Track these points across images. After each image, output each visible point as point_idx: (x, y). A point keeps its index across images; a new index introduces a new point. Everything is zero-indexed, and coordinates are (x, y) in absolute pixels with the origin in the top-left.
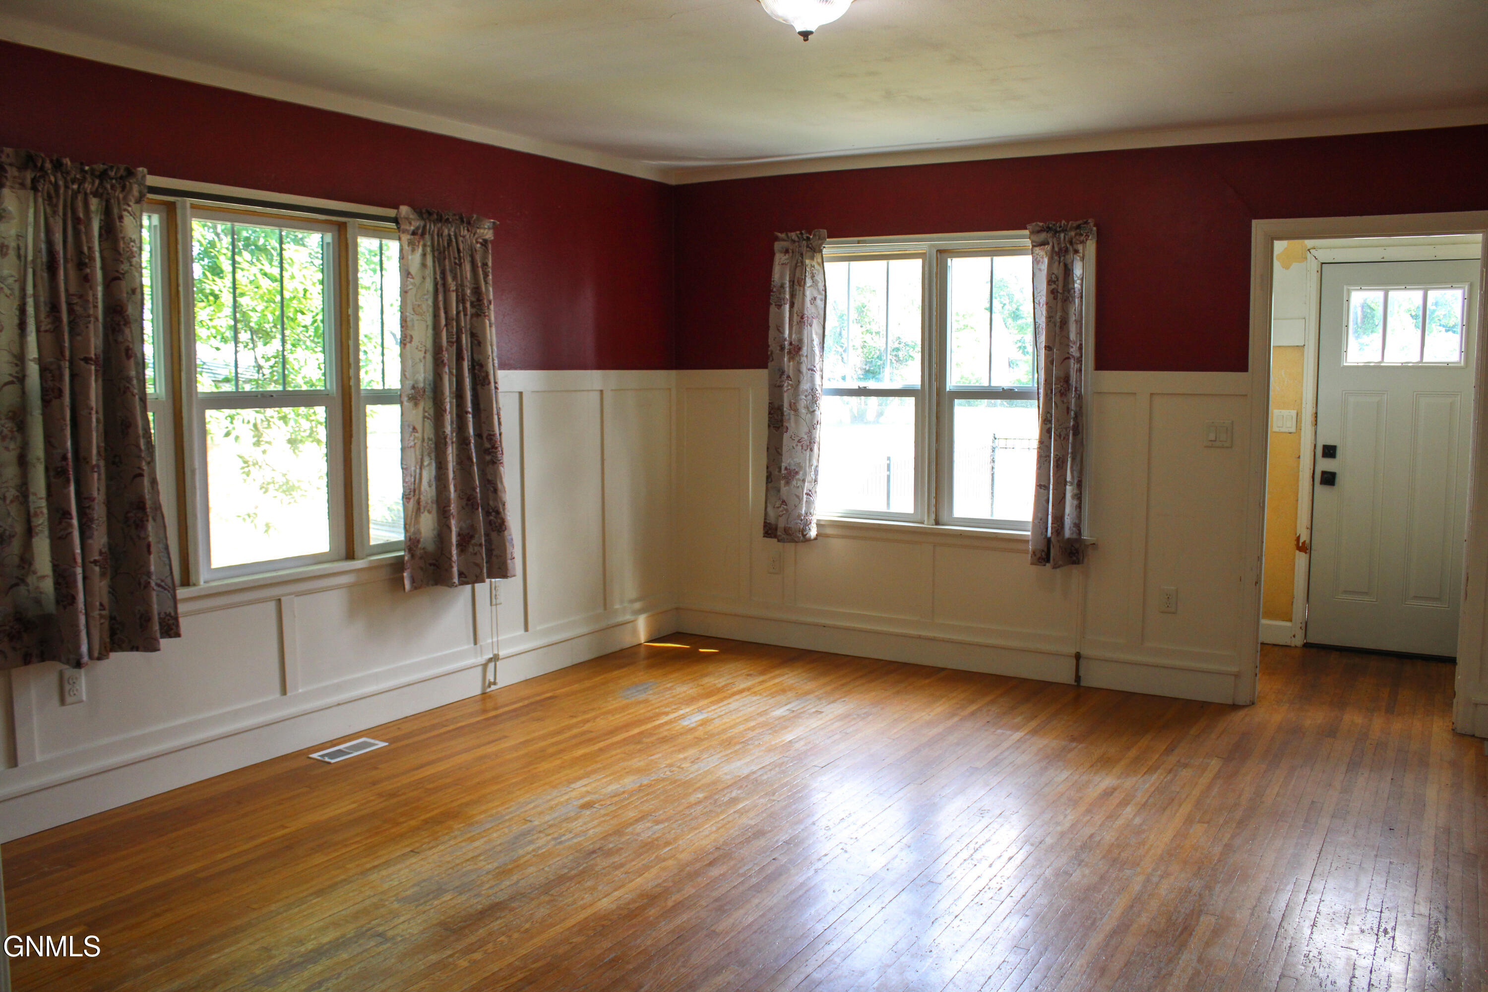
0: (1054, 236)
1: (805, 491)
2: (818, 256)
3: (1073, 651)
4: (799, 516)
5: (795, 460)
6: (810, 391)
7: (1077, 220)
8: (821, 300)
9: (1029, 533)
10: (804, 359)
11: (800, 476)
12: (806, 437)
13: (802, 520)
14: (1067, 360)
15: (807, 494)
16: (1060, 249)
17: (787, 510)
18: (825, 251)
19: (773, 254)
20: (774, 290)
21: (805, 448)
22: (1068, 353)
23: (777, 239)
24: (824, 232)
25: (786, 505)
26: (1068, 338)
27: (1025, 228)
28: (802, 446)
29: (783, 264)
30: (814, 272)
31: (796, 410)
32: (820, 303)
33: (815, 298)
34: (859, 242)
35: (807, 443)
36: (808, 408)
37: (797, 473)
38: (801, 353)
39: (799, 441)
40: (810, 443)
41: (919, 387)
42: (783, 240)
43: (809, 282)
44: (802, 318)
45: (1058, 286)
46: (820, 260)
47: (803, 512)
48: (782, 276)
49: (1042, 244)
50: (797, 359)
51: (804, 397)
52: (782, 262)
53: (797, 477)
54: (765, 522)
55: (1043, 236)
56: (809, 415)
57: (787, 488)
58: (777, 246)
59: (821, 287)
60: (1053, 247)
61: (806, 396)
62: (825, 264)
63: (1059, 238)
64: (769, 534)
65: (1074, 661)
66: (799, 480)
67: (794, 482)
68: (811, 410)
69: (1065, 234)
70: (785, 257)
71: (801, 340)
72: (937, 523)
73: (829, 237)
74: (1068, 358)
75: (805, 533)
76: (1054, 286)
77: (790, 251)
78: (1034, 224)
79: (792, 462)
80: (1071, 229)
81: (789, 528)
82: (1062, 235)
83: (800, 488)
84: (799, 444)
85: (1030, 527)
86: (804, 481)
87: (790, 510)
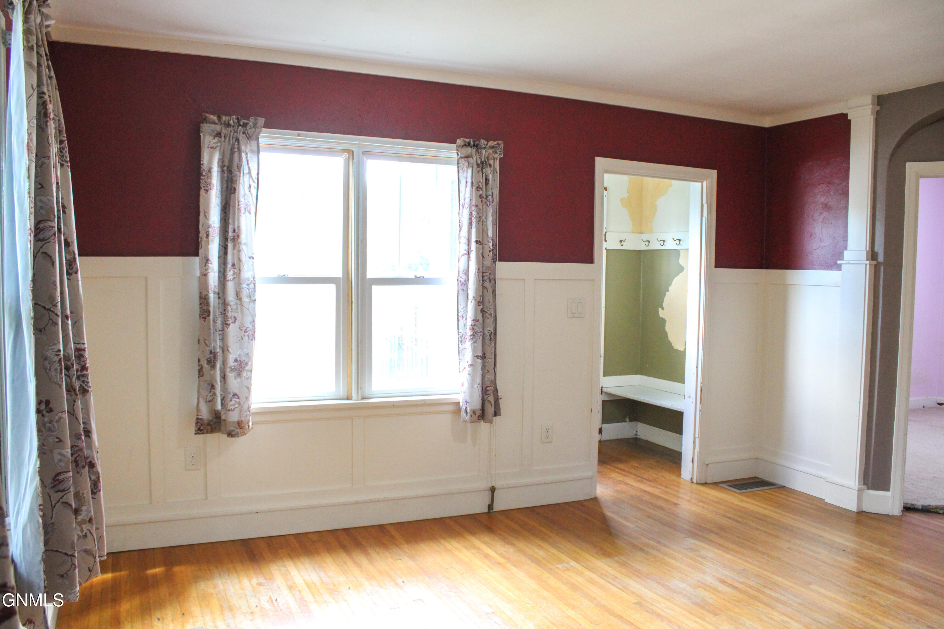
0: (477, 151)
2: (254, 143)
5: (244, 350)
6: (252, 279)
8: (255, 188)
10: (243, 247)
12: (250, 326)
16: (482, 163)
17: (239, 403)
18: (261, 140)
19: (201, 136)
20: (204, 174)
23: (205, 120)
24: (262, 121)
25: (239, 398)
28: (248, 336)
29: (212, 148)
30: (249, 159)
32: (254, 191)
33: (250, 186)
36: (250, 297)
37: (247, 364)
38: (239, 240)
39: (246, 332)
41: (341, 276)
42: (214, 123)
43: (246, 169)
44: (239, 205)
45: (483, 192)
46: (255, 148)
48: (210, 161)
49: (467, 157)
50: (237, 246)
51: (246, 286)
52: (210, 146)
53: (247, 368)
54: (197, 419)
55: (469, 150)
56: (252, 304)
57: (239, 380)
58: (205, 128)
60: (476, 160)
61: (248, 285)
62: (261, 154)
63: (481, 153)
64: (201, 430)
65: (489, 493)
66: (248, 370)
67: (244, 374)
68: (254, 299)
69: (486, 151)
70: (214, 141)
71: (239, 228)
72: (363, 398)
77: (223, 135)
78: (462, 139)
79: (242, 353)
80: (489, 147)
81: (242, 421)
82: (484, 151)
87: (242, 404)
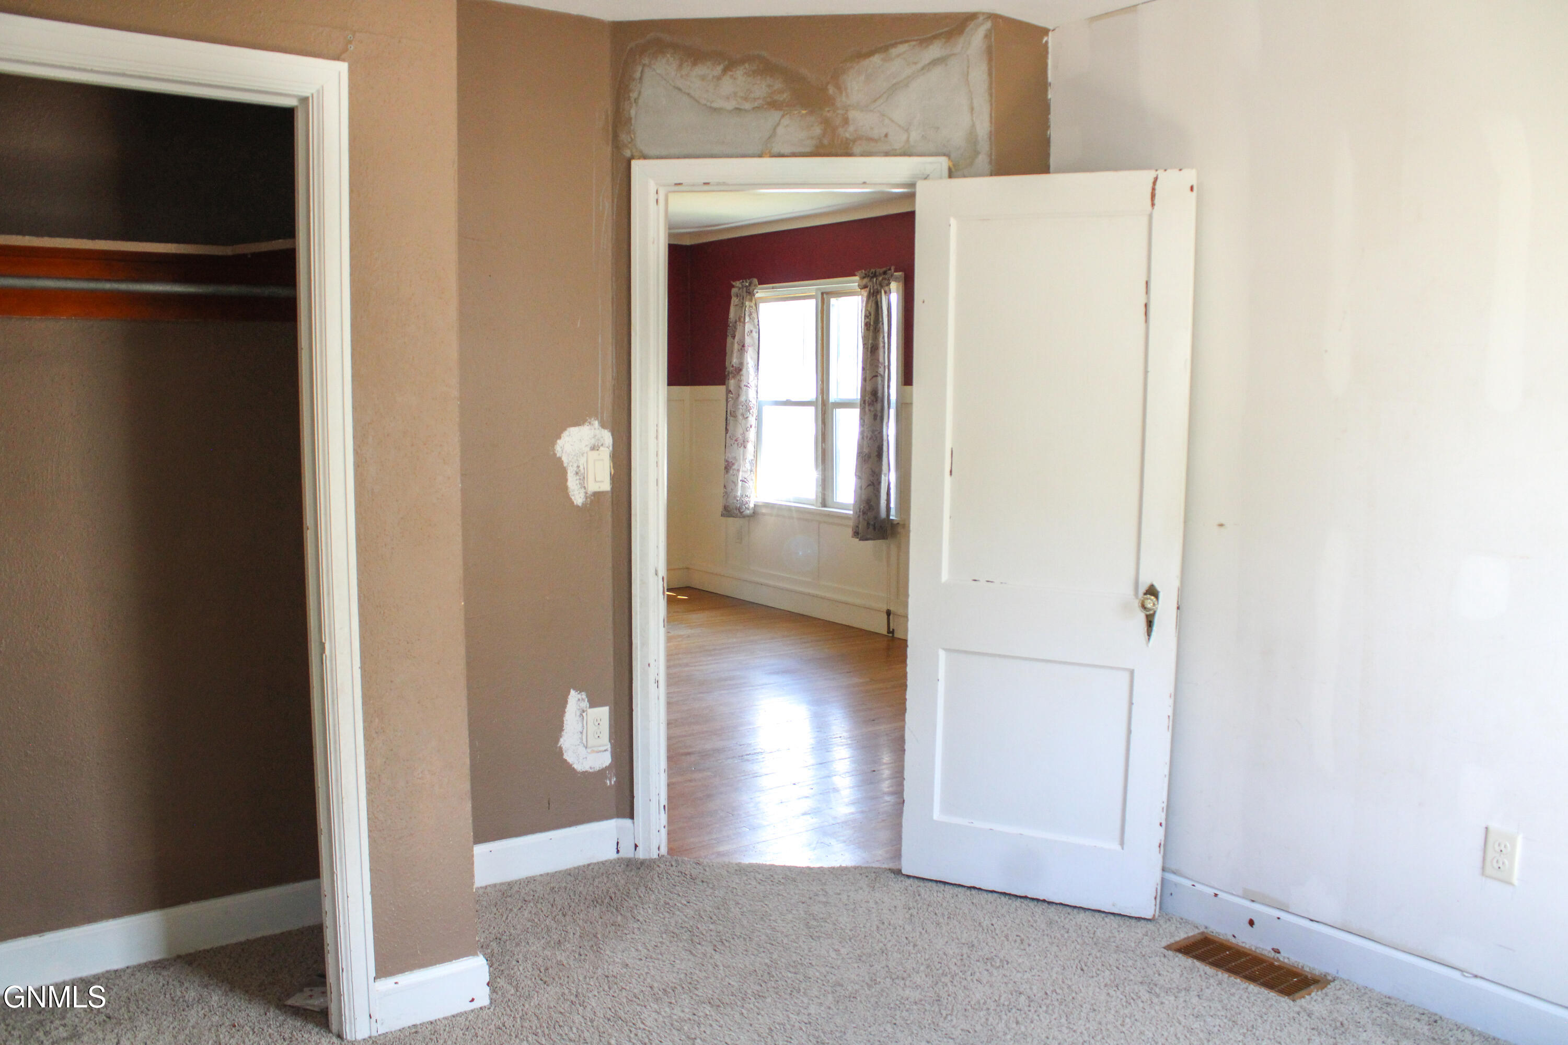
0: (871, 280)
1: (740, 478)
2: (753, 298)
3: (885, 608)
4: (735, 497)
5: (733, 454)
7: (882, 268)
8: (756, 332)
9: (851, 512)
10: (743, 378)
11: (735, 467)
12: (741, 437)
13: (737, 501)
14: (875, 379)
15: (742, 481)
17: (726, 493)
18: (757, 295)
19: (730, 298)
21: (740, 445)
22: (877, 372)
23: (733, 286)
24: (755, 281)
25: (726, 488)
26: (878, 360)
27: (855, 275)
28: (738, 444)
29: (735, 305)
30: (752, 311)
31: (735, 417)
32: (755, 335)
33: (751, 331)
34: (773, 288)
35: (740, 441)
36: (743, 415)
37: (733, 464)
38: (741, 373)
39: (736, 440)
40: (744, 441)
41: (815, 400)
42: (735, 287)
43: (747, 319)
44: (743, 346)
45: (870, 319)
46: (754, 302)
47: (739, 494)
48: (735, 315)
49: (865, 287)
50: (738, 377)
51: (741, 407)
53: (734, 467)
55: (866, 280)
56: (744, 421)
57: (727, 475)
58: (734, 291)
59: (756, 323)
60: (870, 289)
62: (757, 304)
63: (873, 282)
65: (886, 617)
66: (735, 469)
67: (731, 472)
68: (745, 417)
70: (736, 300)
71: (741, 364)
72: (824, 505)
73: (759, 284)
74: (876, 376)
75: (742, 511)
76: (867, 320)
77: (739, 296)
78: (861, 271)
79: (730, 456)
80: (880, 275)
81: (728, 506)
82: (874, 280)
83: (735, 476)
84: (736, 443)
85: (852, 508)
86: (738, 470)
87: (728, 492)
